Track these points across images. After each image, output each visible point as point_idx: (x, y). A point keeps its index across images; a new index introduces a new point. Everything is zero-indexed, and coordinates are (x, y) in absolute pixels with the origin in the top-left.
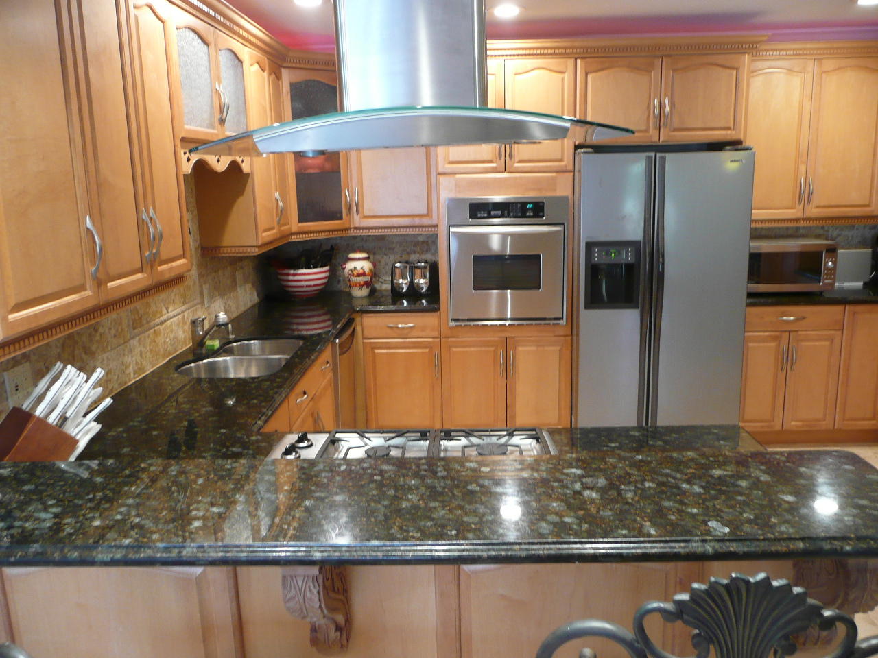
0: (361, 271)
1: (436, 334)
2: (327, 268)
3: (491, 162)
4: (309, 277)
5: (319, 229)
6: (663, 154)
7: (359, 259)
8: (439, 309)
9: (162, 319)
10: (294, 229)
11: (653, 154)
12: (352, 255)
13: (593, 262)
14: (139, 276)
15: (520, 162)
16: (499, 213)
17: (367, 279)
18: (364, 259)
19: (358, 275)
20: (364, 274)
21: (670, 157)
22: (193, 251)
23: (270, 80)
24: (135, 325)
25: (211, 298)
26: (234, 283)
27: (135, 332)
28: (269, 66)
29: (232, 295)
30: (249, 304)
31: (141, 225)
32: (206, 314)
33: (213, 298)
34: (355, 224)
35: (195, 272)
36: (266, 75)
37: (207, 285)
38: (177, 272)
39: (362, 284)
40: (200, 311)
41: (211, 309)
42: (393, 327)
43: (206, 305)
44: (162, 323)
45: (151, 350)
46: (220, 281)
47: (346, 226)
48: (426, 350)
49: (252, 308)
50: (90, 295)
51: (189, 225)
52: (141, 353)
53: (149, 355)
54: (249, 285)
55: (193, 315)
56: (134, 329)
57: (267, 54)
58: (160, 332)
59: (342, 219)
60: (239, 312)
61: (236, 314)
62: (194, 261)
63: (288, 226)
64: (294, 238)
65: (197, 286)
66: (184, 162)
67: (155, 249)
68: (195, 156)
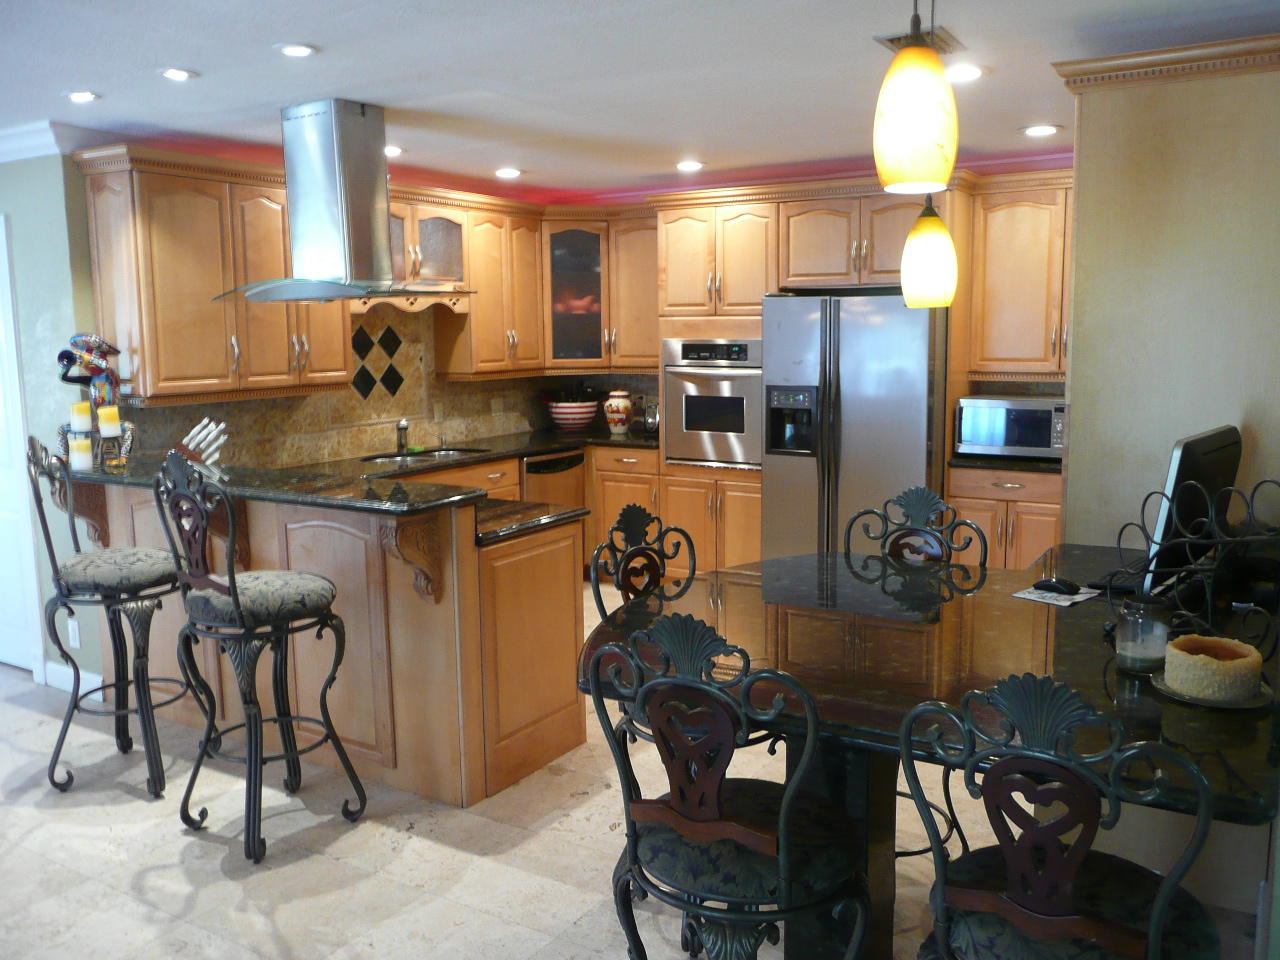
0: (615, 409)
1: (654, 471)
2: (595, 403)
3: (703, 305)
4: (570, 411)
5: (576, 366)
6: (836, 298)
7: (619, 397)
8: (657, 447)
9: (369, 422)
10: (548, 364)
11: (828, 298)
12: (612, 393)
13: (773, 406)
14: (285, 377)
15: (729, 305)
16: (707, 354)
17: (623, 416)
18: (623, 397)
19: (613, 412)
20: (618, 411)
21: (845, 301)
22: (424, 375)
23: (514, 234)
24: (335, 420)
25: (446, 416)
26: (487, 409)
27: (335, 426)
28: (513, 222)
29: (481, 417)
30: (513, 430)
31: (291, 345)
32: (436, 428)
33: (448, 416)
34: (613, 363)
35: (423, 392)
36: (503, 230)
37: (441, 404)
38: (333, 380)
39: (620, 420)
40: (426, 425)
41: (444, 425)
42: (619, 461)
43: (436, 420)
44: (370, 425)
45: (351, 443)
46: (462, 404)
47: (606, 364)
48: (647, 486)
49: (518, 435)
50: (230, 382)
51: (421, 354)
52: (339, 443)
53: (348, 445)
54: (515, 414)
55: (416, 426)
56: (333, 423)
57: (508, 213)
58: (366, 431)
59: (600, 357)
60: (493, 435)
61: (485, 436)
62: (424, 383)
63: (537, 361)
64: (549, 373)
65: (425, 403)
66: (357, 305)
67: (304, 361)
68: (374, 301)
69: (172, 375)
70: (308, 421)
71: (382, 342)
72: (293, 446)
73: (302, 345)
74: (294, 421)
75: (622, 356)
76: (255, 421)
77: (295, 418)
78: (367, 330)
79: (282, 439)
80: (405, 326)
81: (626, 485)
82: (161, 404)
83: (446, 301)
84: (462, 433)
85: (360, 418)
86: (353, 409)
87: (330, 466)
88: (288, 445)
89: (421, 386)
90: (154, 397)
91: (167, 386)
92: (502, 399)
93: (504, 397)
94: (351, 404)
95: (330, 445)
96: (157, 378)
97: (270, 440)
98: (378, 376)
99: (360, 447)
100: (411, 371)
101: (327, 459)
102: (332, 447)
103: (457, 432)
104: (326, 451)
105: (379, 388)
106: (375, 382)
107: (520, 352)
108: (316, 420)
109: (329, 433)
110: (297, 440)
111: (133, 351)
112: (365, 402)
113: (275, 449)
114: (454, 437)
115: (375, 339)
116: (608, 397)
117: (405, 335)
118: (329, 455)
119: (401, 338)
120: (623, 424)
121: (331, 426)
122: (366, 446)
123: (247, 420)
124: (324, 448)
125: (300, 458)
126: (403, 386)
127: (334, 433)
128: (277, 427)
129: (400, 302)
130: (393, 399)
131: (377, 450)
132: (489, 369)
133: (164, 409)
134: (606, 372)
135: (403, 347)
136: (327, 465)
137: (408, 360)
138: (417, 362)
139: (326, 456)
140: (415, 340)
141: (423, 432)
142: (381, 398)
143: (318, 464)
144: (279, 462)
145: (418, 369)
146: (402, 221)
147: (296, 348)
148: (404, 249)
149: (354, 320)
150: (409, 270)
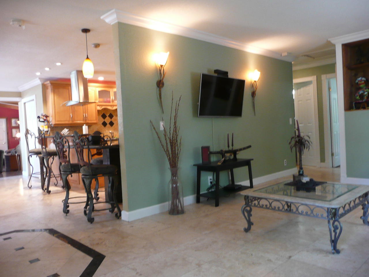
14: (82, 122)
44: (106, 133)
50: (70, 122)
66: (99, 108)
67: (86, 119)
68: (103, 107)
69: (58, 120)
71: (109, 116)
73: (86, 116)
78: (106, 113)
82: (56, 126)
85: (104, 131)
86: (102, 129)
90: (55, 124)
91: (57, 123)
96: (55, 121)
98: (108, 123)
106: (107, 124)
111: (51, 117)
112: (105, 128)
115: (107, 115)
119: (114, 115)
129: (109, 108)
130: (111, 128)
135: (114, 118)
137: (115, 120)
142: (108, 127)
146: (109, 92)
147: (85, 116)
148: (110, 97)
149: (98, 111)
150: (111, 101)
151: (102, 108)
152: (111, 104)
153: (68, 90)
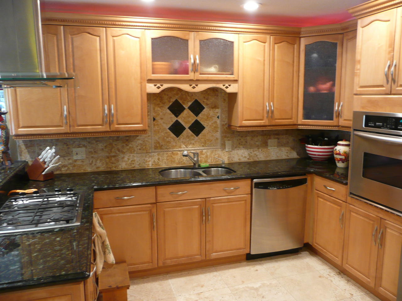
0: (338, 152)
1: (344, 199)
4: (315, 150)
7: (343, 145)
8: (347, 184)
9: (179, 149)
10: (299, 122)
12: (339, 142)
15: (400, 86)
16: (381, 124)
17: (343, 157)
18: (345, 145)
19: (337, 154)
20: (339, 154)
22: (219, 126)
23: (276, 46)
24: (156, 148)
25: (234, 147)
26: (265, 144)
27: (156, 150)
28: (275, 39)
29: (260, 150)
30: (284, 157)
31: (104, 110)
32: (226, 154)
33: (236, 148)
34: (340, 124)
35: (218, 135)
36: (267, 44)
37: (230, 142)
38: (135, 129)
39: (341, 160)
40: (219, 152)
41: (231, 153)
42: (325, 187)
43: (227, 150)
44: (180, 151)
45: (167, 160)
46: (246, 142)
47: (335, 124)
48: (339, 208)
49: (288, 160)
50: (63, 129)
51: (219, 114)
52: (159, 159)
53: (164, 161)
54: (287, 148)
55: (212, 152)
56: (155, 149)
57: (271, 34)
58: (177, 154)
59: (333, 120)
60: (268, 159)
61: (263, 159)
62: (219, 130)
63: (292, 120)
64: (300, 127)
65: (219, 141)
66: (152, 88)
67: (111, 119)
68: (166, 86)
69: (26, 125)
70: (139, 147)
71: (190, 108)
72: (129, 159)
73: (110, 110)
74: (130, 147)
75: (345, 120)
76: (106, 147)
77: (130, 145)
78: (181, 102)
79: (122, 156)
80: (207, 99)
81: (328, 203)
83: (221, 86)
84: (245, 157)
85: (173, 147)
86: (169, 142)
87: (153, 171)
88: (126, 159)
89: (217, 131)
92: (276, 140)
93: (278, 139)
94: (167, 140)
95: (153, 160)
97: (114, 156)
98: (187, 126)
99: (172, 162)
100: (210, 123)
101: (150, 166)
102: (154, 161)
103: (242, 156)
104: (150, 163)
105: (187, 132)
106: (184, 129)
107: (276, 115)
108: (144, 148)
109: (153, 154)
110: (131, 157)
112: (177, 139)
113: (118, 161)
114: (239, 159)
115: (186, 106)
116: (336, 144)
117: (207, 104)
118: (152, 165)
119: (204, 106)
120: (343, 162)
121: (154, 150)
122: (177, 161)
123: (100, 146)
124: (149, 161)
125: (133, 166)
126: (204, 132)
127: (156, 154)
128: (119, 150)
129: (185, 87)
130: (196, 138)
131: (184, 163)
132: (254, 125)
133: (52, 140)
134: (336, 129)
135: (205, 111)
136: (151, 170)
137: (208, 118)
138: (215, 119)
139: (151, 165)
140: (215, 107)
141: (217, 156)
142: (188, 137)
143: (144, 169)
144: (120, 166)
145: (216, 122)
146: (187, 41)
147: (106, 112)
148: (187, 58)
149: (151, 97)
150: (190, 68)
151: (162, 88)
152: (191, 76)
153: (55, 38)
